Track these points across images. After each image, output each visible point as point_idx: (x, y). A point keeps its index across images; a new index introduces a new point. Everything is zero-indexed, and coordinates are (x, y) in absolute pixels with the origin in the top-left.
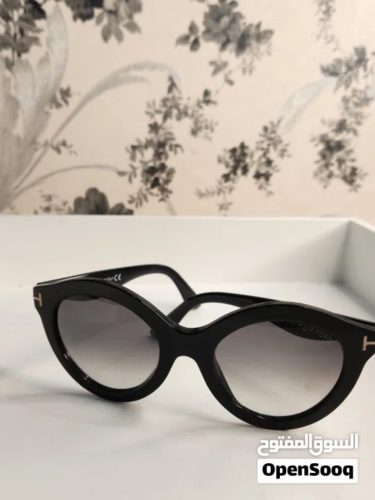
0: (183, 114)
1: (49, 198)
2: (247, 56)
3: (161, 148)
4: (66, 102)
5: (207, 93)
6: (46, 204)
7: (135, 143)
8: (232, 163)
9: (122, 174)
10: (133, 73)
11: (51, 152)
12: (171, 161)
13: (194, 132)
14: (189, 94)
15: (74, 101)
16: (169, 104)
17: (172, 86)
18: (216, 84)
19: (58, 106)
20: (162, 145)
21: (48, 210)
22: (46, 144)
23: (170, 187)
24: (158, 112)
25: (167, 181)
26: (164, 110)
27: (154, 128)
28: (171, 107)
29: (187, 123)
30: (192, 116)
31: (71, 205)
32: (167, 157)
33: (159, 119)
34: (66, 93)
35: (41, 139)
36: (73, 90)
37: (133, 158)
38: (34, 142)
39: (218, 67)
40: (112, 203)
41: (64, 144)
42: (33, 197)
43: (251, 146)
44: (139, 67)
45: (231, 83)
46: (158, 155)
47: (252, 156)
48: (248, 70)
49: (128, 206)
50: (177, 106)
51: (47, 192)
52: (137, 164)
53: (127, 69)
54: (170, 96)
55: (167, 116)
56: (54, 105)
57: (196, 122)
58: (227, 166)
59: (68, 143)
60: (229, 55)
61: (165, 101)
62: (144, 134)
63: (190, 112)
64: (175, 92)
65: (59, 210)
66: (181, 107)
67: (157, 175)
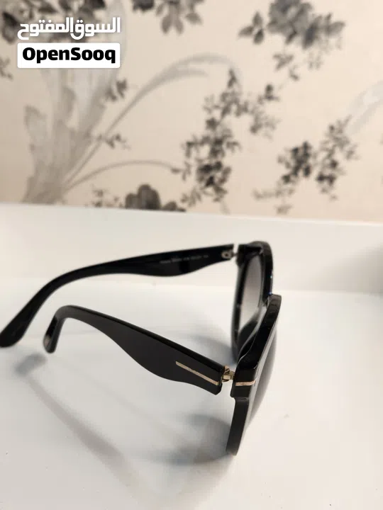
0: (243, 109)
1: (100, 193)
2: (315, 49)
3: (217, 145)
4: (122, 95)
5: (269, 88)
6: (97, 199)
7: (190, 139)
8: (293, 163)
9: (175, 171)
10: (192, 66)
11: (105, 146)
12: (228, 159)
13: (254, 129)
14: (250, 89)
15: (130, 94)
16: (228, 99)
17: (233, 80)
18: (279, 78)
19: (114, 98)
20: (218, 142)
21: (98, 205)
22: (100, 138)
23: (225, 186)
24: (217, 107)
25: (223, 180)
26: (222, 105)
27: (212, 124)
28: (230, 102)
29: (247, 120)
30: (252, 112)
31: (122, 201)
32: (223, 155)
33: (217, 114)
34: (122, 86)
35: (96, 133)
36: (130, 83)
37: (188, 154)
38: (87, 135)
39: (283, 61)
40: (164, 200)
41: (118, 138)
42: (84, 191)
43: (315, 146)
44: (199, 59)
45: (295, 77)
46: (214, 153)
47: (315, 157)
48: (315, 64)
49: (180, 205)
50: (236, 101)
51: (99, 186)
52: (192, 161)
53: (186, 62)
54: (230, 91)
55: (225, 111)
56: (110, 98)
57: (257, 119)
58: (288, 165)
59: (123, 136)
60: (295, 48)
61: (224, 96)
62: (200, 130)
63: (250, 108)
64: (235, 87)
65: (109, 205)
66: (242, 103)
67: (212, 173)
